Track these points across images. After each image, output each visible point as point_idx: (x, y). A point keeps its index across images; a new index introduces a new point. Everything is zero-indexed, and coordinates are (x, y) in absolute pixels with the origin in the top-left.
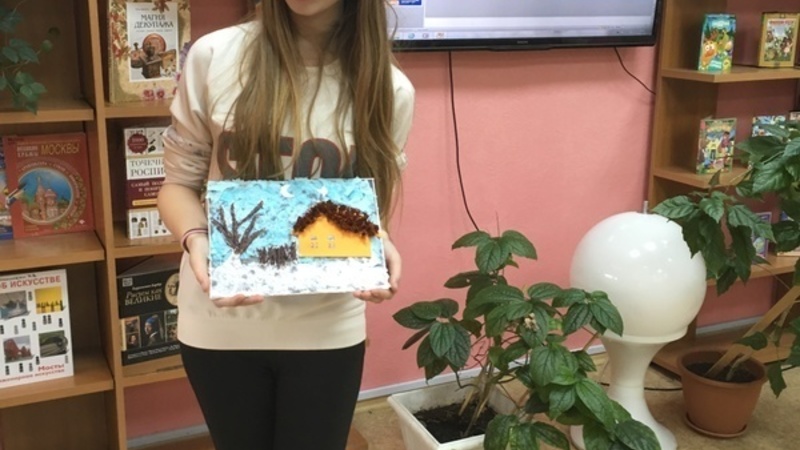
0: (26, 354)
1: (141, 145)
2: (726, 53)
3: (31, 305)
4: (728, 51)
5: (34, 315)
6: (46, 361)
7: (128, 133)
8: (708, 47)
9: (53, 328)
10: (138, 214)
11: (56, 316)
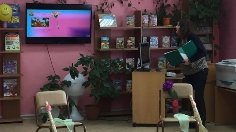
2: (107, 45)
4: (108, 45)
8: (103, 44)
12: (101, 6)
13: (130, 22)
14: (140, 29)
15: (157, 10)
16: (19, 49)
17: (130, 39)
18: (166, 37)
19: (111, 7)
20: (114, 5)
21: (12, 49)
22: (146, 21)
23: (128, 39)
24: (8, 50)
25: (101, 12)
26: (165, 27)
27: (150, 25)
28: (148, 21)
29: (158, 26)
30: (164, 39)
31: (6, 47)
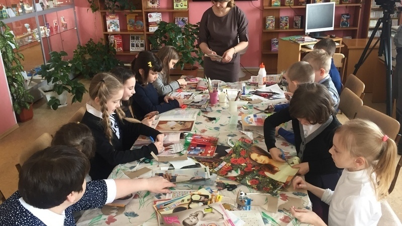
0: (138, 46)
1: (151, 16)
3: (139, 39)
6: (141, 48)
7: (149, 14)
10: (151, 28)
11: (143, 41)
16: (186, 7)
21: (180, 7)
24: (176, 7)
31: (175, 5)
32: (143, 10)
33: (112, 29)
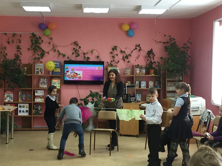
0: (24, 112)
1: (37, 92)
3: (25, 107)
5: (25, 108)
6: (26, 113)
7: (35, 91)
9: (27, 110)
10: (36, 99)
11: (27, 108)
12: (111, 62)
13: (128, 72)
14: (134, 76)
15: (146, 65)
16: (60, 87)
17: (128, 83)
18: (151, 82)
19: (117, 63)
20: (119, 61)
22: (138, 72)
23: (127, 82)
25: (110, 65)
26: (150, 75)
27: (140, 74)
28: (139, 71)
29: (145, 74)
30: (150, 83)
32: (33, 89)
33: (8, 100)
